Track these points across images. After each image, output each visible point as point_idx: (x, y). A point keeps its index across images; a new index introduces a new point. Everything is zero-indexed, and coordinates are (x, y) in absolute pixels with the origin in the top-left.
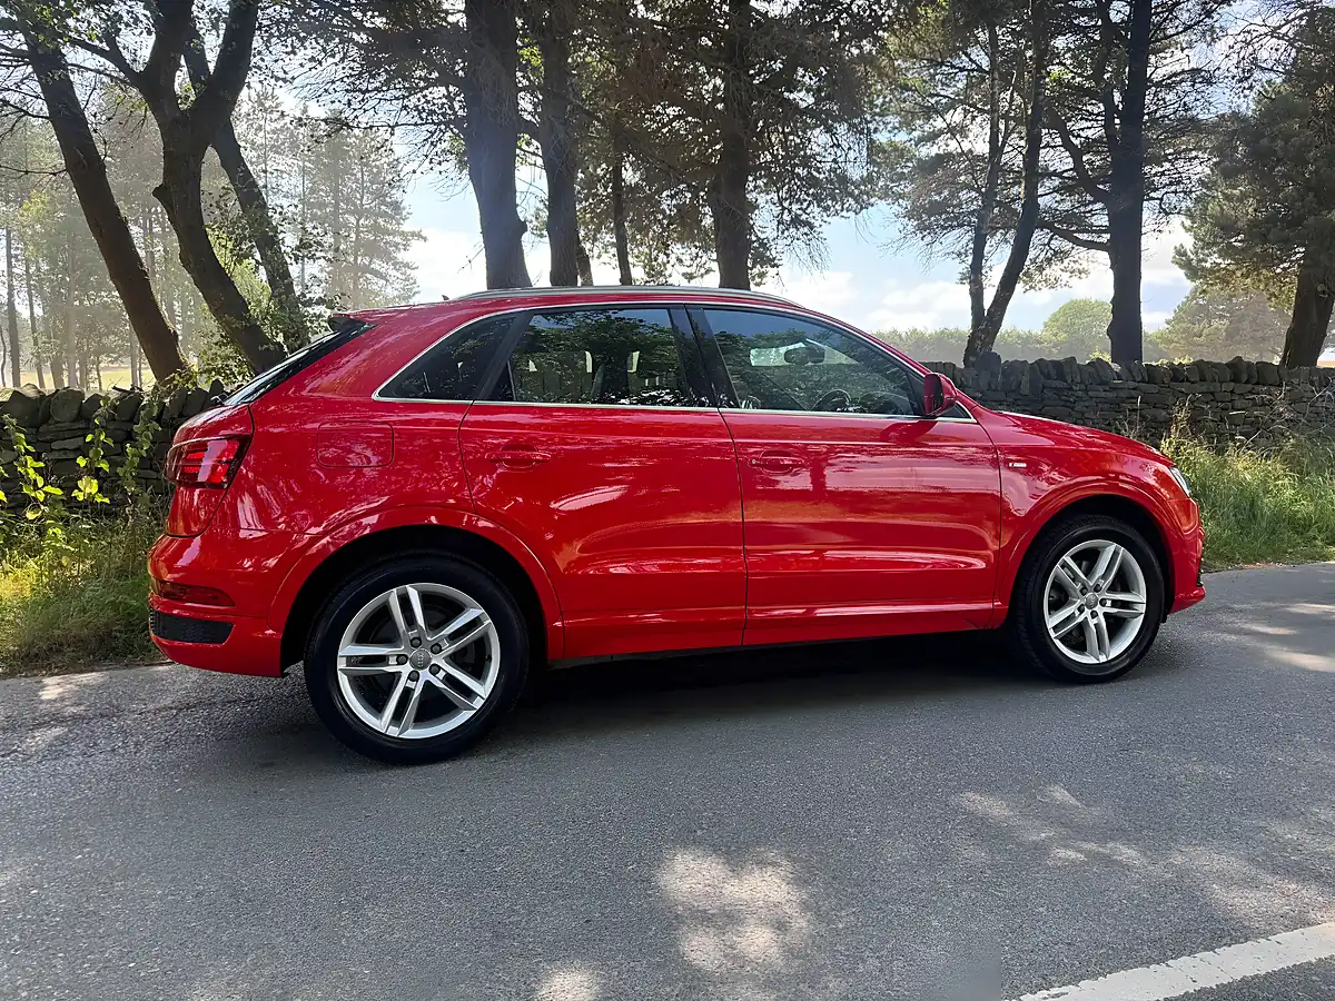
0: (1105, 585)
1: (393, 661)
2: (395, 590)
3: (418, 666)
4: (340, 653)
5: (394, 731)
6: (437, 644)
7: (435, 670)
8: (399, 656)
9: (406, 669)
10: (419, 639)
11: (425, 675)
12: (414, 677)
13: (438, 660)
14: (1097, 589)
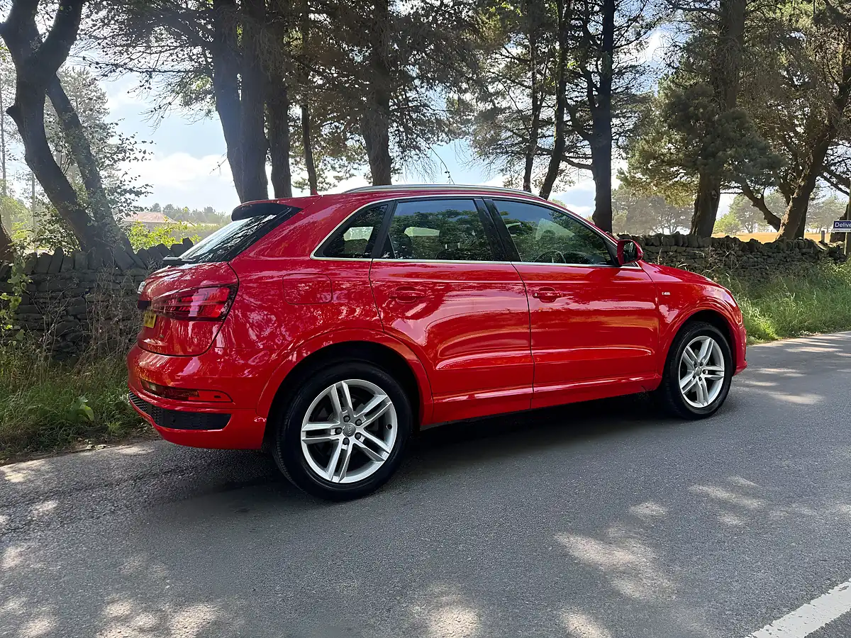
0: (705, 362)
1: (333, 432)
2: (335, 385)
3: (348, 435)
4: (303, 430)
5: (336, 480)
6: (359, 420)
7: (358, 436)
8: (336, 429)
9: (341, 437)
10: (348, 416)
11: (352, 440)
12: (346, 442)
13: (360, 430)
14: (701, 364)
